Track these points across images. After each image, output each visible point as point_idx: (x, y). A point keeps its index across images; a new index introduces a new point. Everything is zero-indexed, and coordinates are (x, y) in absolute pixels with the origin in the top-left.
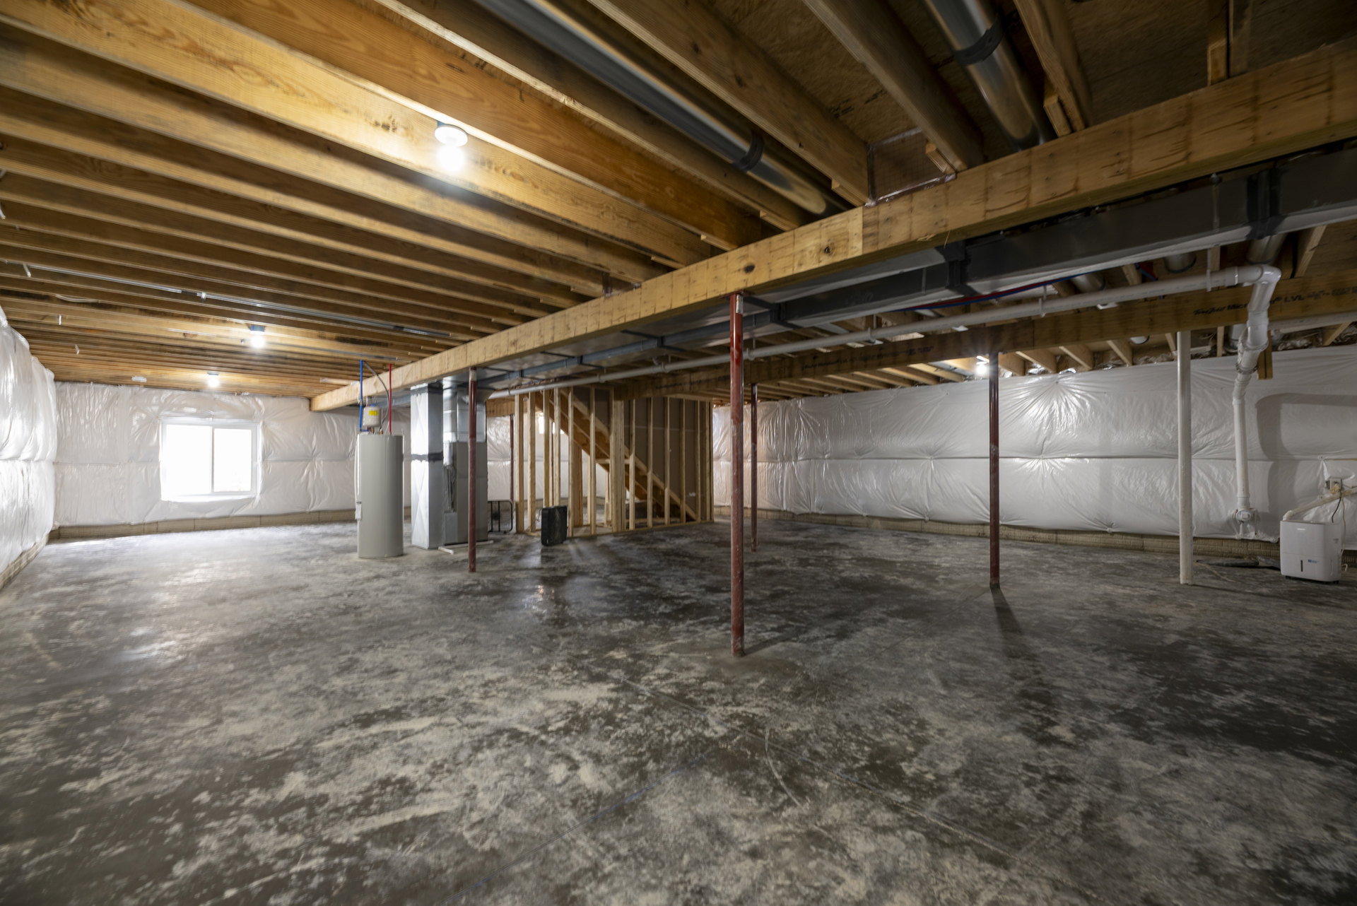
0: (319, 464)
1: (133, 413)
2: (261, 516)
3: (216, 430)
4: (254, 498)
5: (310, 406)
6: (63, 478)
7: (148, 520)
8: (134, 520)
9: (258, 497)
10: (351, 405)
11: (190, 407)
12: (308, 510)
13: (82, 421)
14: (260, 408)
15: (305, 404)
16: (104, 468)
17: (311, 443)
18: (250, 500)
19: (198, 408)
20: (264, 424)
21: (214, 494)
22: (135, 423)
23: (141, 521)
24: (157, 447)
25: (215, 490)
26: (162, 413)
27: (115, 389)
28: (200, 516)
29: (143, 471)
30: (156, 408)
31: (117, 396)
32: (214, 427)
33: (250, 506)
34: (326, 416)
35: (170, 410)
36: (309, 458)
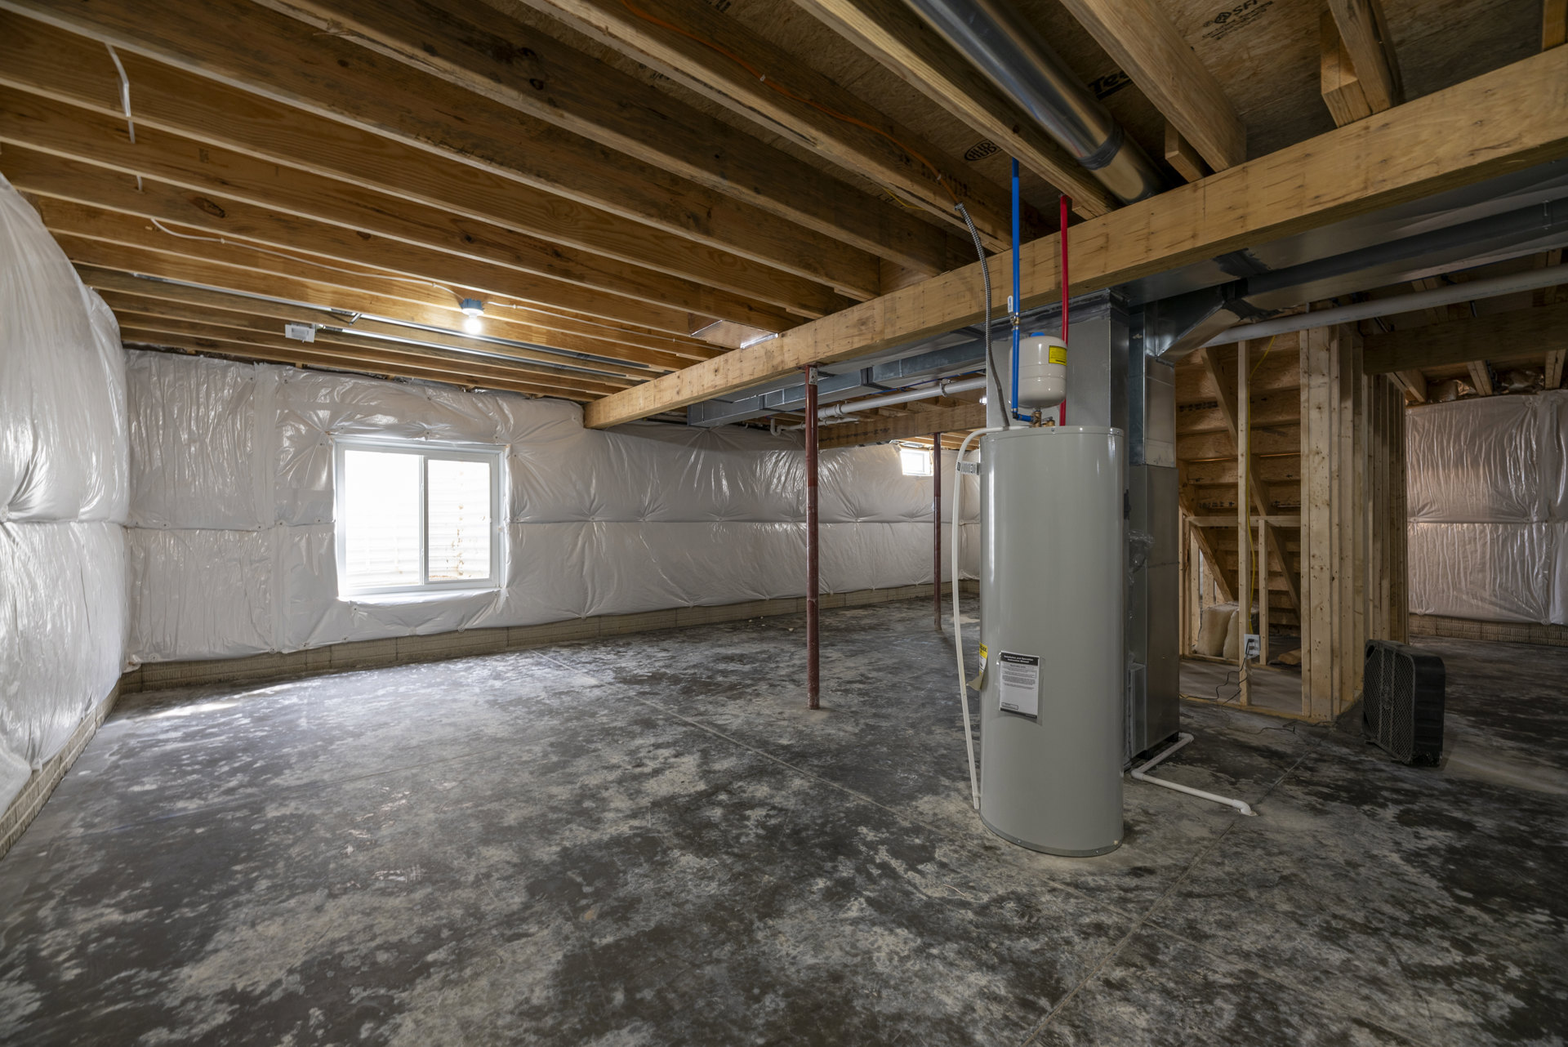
0: (599, 528)
1: (283, 421)
2: (508, 628)
3: (430, 462)
4: (497, 594)
5: (585, 418)
6: (146, 560)
7: (313, 643)
8: (286, 642)
9: (504, 590)
10: (649, 419)
11: (386, 413)
12: (583, 615)
13: (184, 437)
14: (506, 419)
15: (574, 414)
16: (229, 536)
17: (588, 486)
18: (492, 597)
19: (400, 415)
20: (512, 451)
21: (430, 586)
22: (286, 443)
23: (302, 648)
24: (328, 495)
25: (431, 579)
26: (338, 424)
27: (246, 370)
28: (406, 631)
29: (303, 543)
30: (324, 414)
31: (250, 387)
32: (429, 455)
33: (490, 611)
34: (610, 437)
35: (350, 418)
36: (582, 516)
